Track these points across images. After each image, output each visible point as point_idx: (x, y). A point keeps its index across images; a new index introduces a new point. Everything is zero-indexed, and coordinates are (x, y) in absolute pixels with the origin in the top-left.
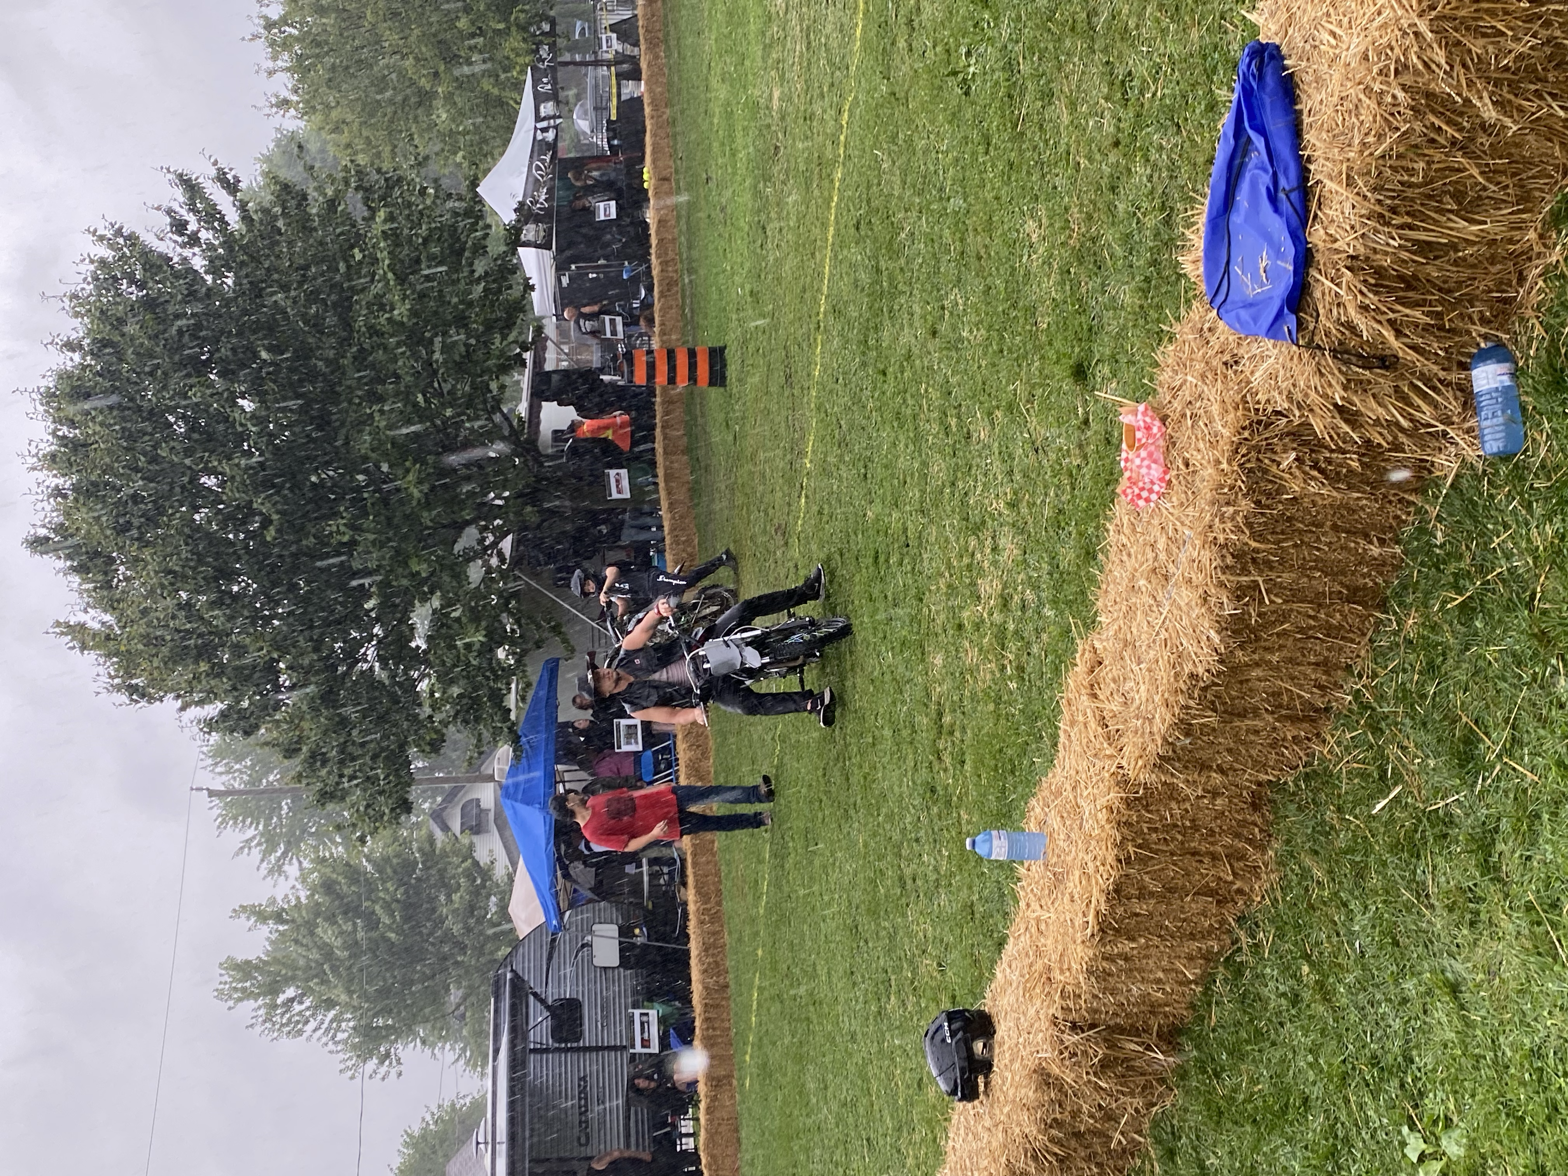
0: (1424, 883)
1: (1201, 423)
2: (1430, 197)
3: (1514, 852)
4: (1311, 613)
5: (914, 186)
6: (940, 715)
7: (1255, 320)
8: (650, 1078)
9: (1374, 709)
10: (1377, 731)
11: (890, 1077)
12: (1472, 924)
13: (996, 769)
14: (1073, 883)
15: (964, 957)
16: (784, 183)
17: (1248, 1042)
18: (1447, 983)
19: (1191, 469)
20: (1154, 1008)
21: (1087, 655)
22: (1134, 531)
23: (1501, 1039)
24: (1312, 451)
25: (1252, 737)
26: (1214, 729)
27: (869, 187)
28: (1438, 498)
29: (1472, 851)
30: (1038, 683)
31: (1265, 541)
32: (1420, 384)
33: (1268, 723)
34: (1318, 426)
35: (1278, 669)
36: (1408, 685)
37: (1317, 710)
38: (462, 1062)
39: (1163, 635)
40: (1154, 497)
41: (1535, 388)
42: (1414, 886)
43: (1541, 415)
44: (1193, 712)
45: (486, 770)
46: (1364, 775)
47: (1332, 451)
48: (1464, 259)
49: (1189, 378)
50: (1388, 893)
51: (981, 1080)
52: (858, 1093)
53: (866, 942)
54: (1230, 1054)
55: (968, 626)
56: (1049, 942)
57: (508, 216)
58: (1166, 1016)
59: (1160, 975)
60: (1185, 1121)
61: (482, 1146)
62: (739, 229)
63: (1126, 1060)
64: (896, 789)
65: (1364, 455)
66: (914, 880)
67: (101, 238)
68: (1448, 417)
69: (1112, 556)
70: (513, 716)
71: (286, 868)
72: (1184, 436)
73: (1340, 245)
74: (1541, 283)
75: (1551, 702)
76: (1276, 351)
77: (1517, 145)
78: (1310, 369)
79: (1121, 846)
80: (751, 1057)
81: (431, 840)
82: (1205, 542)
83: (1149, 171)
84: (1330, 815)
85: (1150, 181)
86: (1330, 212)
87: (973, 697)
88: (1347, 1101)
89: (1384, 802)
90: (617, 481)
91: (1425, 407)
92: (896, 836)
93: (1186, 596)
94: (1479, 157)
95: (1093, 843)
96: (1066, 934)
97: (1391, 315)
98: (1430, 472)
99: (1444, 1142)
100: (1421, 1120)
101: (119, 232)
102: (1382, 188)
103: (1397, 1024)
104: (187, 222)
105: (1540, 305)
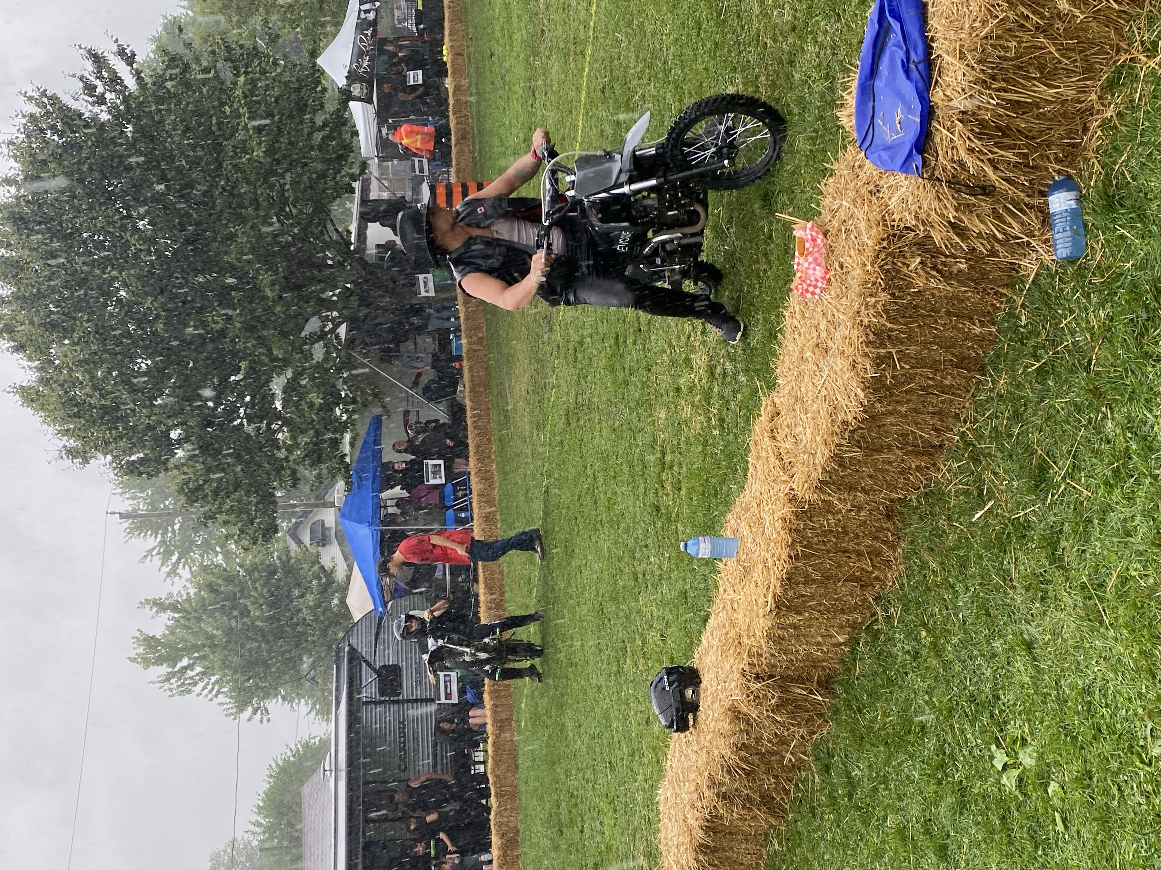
0: (1009, 570)
1: (852, 237)
2: (1020, 68)
3: (1073, 547)
4: (931, 376)
5: (645, 60)
6: (664, 454)
7: (892, 159)
8: (451, 721)
9: (974, 446)
10: (976, 461)
11: (626, 717)
12: (1043, 599)
13: (703, 494)
14: (757, 574)
15: (680, 630)
16: (548, 57)
17: (882, 686)
18: (1024, 642)
19: (845, 270)
20: (815, 664)
21: (769, 408)
22: (803, 316)
23: (1062, 682)
24: (933, 257)
25: (887, 467)
26: (859, 461)
27: (611, 62)
28: (1023, 291)
29: (1043, 547)
30: (735, 430)
31: (897, 322)
32: (1011, 207)
33: (898, 456)
34: (937, 237)
35: (906, 416)
36: (1000, 428)
37: (933, 447)
38: (313, 713)
39: (824, 392)
40: (818, 291)
41: (1094, 209)
42: (1002, 573)
43: (1098, 229)
44: (844, 448)
45: (328, 498)
46: (966, 493)
47: (946, 256)
48: (1044, 114)
49: (844, 203)
50: (983, 578)
51: (690, 716)
52: (603, 730)
53: (609, 620)
54: (869, 696)
55: (684, 390)
56: (740, 617)
57: (342, 82)
58: (824, 669)
59: (820, 639)
60: (837, 744)
61: (328, 773)
62: (515, 93)
63: (795, 701)
64: (631, 509)
65: (969, 259)
66: (644, 575)
67: (30, 98)
68: (1032, 231)
69: (787, 336)
70: (348, 460)
71: (180, 570)
72: (840, 245)
73: (954, 103)
74: (1099, 132)
75: (1101, 439)
76: (907, 183)
77: (1083, 30)
78: (932, 195)
79: (792, 546)
80: (526, 705)
81: (287, 550)
82: (854, 324)
83: (817, 49)
84: (942, 522)
85: (818, 57)
86: (947, 79)
87: (688, 442)
88: (952, 727)
89: (981, 513)
90: (425, 283)
91: (1014, 224)
92: (631, 542)
93: (840, 364)
94: (1056, 38)
95: (772, 544)
96: (752, 610)
97: (991, 156)
98: (1018, 272)
99: (1021, 756)
100: (1004, 740)
101: (44, 94)
102: (986, 61)
103: (988, 673)
104: (96, 87)
105: (1098, 148)
